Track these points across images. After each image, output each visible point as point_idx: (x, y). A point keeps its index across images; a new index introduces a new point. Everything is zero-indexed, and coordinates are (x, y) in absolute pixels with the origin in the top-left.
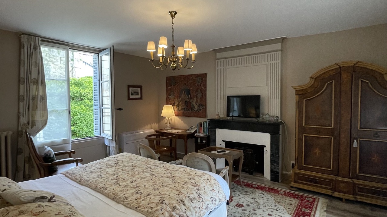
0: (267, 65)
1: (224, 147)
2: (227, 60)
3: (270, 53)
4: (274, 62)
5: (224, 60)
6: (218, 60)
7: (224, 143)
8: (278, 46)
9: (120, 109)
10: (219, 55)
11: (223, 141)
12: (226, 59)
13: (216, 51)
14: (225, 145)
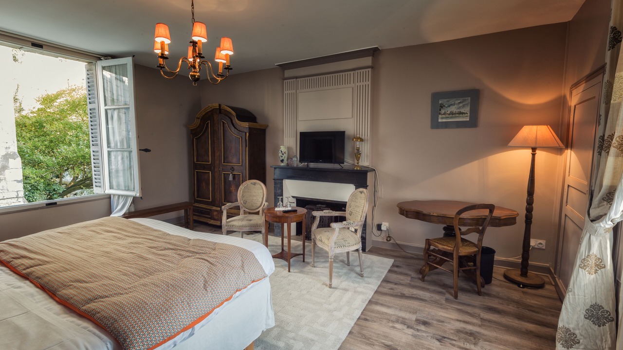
0: (353, 88)
1: (295, 205)
2: (299, 80)
3: (357, 71)
4: (361, 84)
5: (295, 80)
6: (286, 81)
7: (294, 200)
8: (368, 61)
9: (147, 150)
10: (288, 73)
11: (293, 197)
12: (297, 79)
13: (284, 67)
14: (295, 203)
